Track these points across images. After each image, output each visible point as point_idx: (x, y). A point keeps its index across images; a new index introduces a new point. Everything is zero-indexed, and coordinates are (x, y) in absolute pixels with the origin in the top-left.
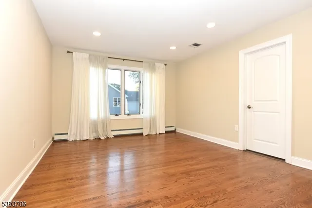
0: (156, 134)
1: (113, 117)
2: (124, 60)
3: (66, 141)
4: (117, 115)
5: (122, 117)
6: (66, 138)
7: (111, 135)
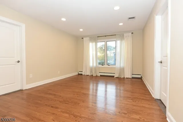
0: (124, 78)
1: (101, 66)
2: (105, 36)
3: (82, 74)
4: (102, 65)
5: (106, 66)
6: (81, 73)
7: (99, 75)
